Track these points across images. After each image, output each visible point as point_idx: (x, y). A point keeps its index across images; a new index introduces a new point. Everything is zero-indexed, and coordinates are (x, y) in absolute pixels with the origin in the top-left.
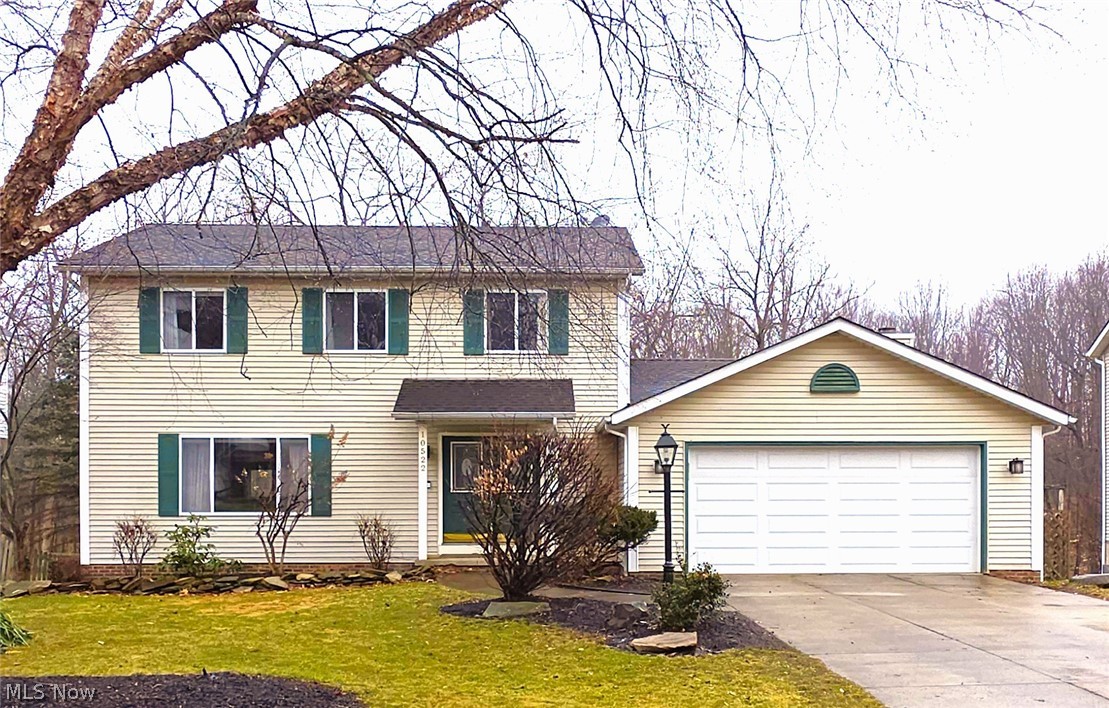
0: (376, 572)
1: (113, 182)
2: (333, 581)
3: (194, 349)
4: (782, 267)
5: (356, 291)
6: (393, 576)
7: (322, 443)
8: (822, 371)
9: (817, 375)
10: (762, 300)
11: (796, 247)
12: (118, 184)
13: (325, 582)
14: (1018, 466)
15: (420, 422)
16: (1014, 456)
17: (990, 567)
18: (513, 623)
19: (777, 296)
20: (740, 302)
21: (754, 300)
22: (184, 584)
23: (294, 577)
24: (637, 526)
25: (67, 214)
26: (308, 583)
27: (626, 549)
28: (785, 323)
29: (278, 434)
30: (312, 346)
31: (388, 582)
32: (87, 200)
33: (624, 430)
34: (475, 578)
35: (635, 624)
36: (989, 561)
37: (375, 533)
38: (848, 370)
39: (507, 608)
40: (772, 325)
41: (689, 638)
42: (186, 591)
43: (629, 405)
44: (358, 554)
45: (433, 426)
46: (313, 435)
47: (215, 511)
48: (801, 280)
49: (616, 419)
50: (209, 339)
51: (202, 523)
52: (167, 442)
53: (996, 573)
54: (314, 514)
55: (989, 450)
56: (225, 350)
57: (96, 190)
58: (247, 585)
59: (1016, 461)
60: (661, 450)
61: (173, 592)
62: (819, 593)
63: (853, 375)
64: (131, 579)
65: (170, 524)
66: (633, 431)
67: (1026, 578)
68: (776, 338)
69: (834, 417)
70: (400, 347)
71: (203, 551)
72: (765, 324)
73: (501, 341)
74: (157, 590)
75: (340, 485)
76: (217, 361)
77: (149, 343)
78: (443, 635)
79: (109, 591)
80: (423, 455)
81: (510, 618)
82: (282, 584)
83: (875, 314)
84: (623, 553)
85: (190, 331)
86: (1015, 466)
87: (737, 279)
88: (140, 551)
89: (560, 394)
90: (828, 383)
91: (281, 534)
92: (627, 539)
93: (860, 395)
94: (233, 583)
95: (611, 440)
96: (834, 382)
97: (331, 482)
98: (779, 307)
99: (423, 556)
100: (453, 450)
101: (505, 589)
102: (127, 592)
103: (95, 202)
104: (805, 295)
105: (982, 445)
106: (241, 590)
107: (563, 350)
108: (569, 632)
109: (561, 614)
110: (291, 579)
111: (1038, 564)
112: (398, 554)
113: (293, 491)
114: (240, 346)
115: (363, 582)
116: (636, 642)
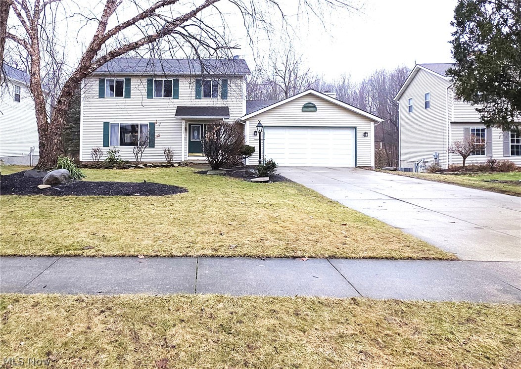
0: (170, 164)
1: (112, 54)
2: (158, 166)
3: (115, 97)
4: (293, 69)
5: (163, 79)
6: (176, 165)
7: (152, 125)
8: (306, 105)
9: (304, 106)
10: (287, 80)
11: (298, 62)
12: (113, 55)
13: (156, 166)
14: (366, 134)
15: (183, 119)
16: (364, 132)
17: (357, 165)
18: (216, 176)
19: (292, 78)
20: (279, 80)
21: (284, 80)
22: (114, 166)
23: (146, 165)
24: (249, 151)
25: (100, 63)
26: (151, 167)
27: (245, 158)
28: (294, 87)
29: (139, 122)
30: (150, 96)
31: (174, 167)
32: (106, 59)
33: (245, 122)
34: (199, 166)
35: (251, 176)
36: (357, 163)
37: (168, 153)
38: (314, 104)
39: (213, 172)
40: (290, 88)
41: (267, 179)
42: (115, 168)
43: (246, 115)
44: (163, 159)
45: (187, 120)
46: (150, 123)
47: (120, 145)
48: (300, 73)
49: (243, 119)
50: (119, 94)
51: (117, 149)
52: (106, 125)
53: (359, 167)
54: (149, 147)
55: (357, 129)
56: (124, 97)
57: (108, 56)
58: (133, 167)
59: (366, 133)
60: (258, 128)
61: (112, 168)
62: (304, 171)
63: (315, 106)
64: (99, 165)
65: (107, 149)
66: (248, 122)
67: (370, 168)
68: (292, 93)
69: (309, 118)
70: (176, 96)
71: (118, 157)
72: (288, 88)
73: (207, 95)
74: (107, 168)
75: (158, 138)
76: (121, 100)
77: (102, 95)
78: (197, 178)
79: (93, 168)
80: (183, 129)
81: (215, 175)
82: (143, 167)
83: (327, 84)
84: (244, 160)
85: (114, 91)
86: (365, 134)
87: (278, 72)
88: (98, 157)
89: (225, 111)
90: (307, 108)
91: (140, 152)
92: (246, 155)
93: (317, 112)
94: (128, 166)
95: (240, 125)
96: (309, 108)
97: (154, 137)
98: (293, 82)
99: (183, 160)
100: (192, 128)
101: (212, 167)
102: (98, 168)
103: (107, 59)
104: (301, 78)
105: (355, 128)
106: (131, 168)
107: (226, 98)
108: (232, 178)
109: (229, 174)
110: (145, 165)
111: (373, 165)
112: (175, 159)
113: (144, 140)
114: (128, 95)
115: (167, 166)
116: (252, 180)
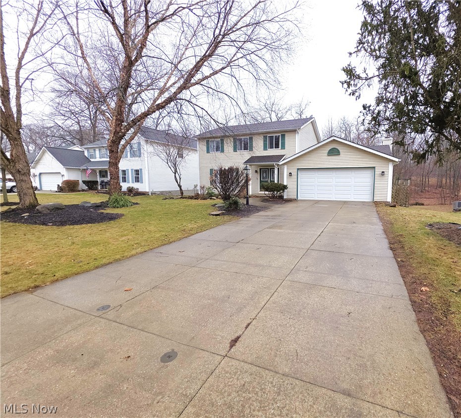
3: (215, 152)
5: (243, 138)
8: (330, 150)
15: (254, 165)
17: (375, 200)
30: (235, 150)
38: (337, 149)
50: (218, 150)
52: (211, 171)
53: (377, 202)
55: (376, 169)
56: (220, 152)
59: (383, 172)
66: (285, 166)
67: (386, 204)
70: (251, 150)
73: (271, 147)
76: (218, 154)
77: (208, 151)
85: (215, 148)
90: (332, 153)
93: (340, 155)
99: (256, 194)
100: (262, 171)
105: (374, 167)
107: (284, 148)
111: (389, 199)
114: (223, 151)
